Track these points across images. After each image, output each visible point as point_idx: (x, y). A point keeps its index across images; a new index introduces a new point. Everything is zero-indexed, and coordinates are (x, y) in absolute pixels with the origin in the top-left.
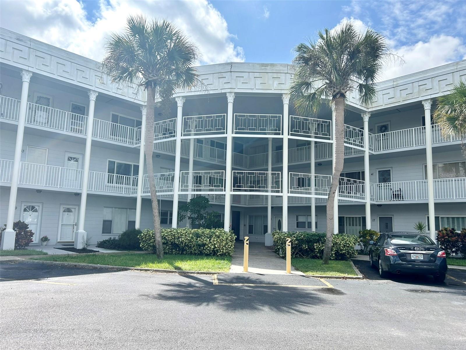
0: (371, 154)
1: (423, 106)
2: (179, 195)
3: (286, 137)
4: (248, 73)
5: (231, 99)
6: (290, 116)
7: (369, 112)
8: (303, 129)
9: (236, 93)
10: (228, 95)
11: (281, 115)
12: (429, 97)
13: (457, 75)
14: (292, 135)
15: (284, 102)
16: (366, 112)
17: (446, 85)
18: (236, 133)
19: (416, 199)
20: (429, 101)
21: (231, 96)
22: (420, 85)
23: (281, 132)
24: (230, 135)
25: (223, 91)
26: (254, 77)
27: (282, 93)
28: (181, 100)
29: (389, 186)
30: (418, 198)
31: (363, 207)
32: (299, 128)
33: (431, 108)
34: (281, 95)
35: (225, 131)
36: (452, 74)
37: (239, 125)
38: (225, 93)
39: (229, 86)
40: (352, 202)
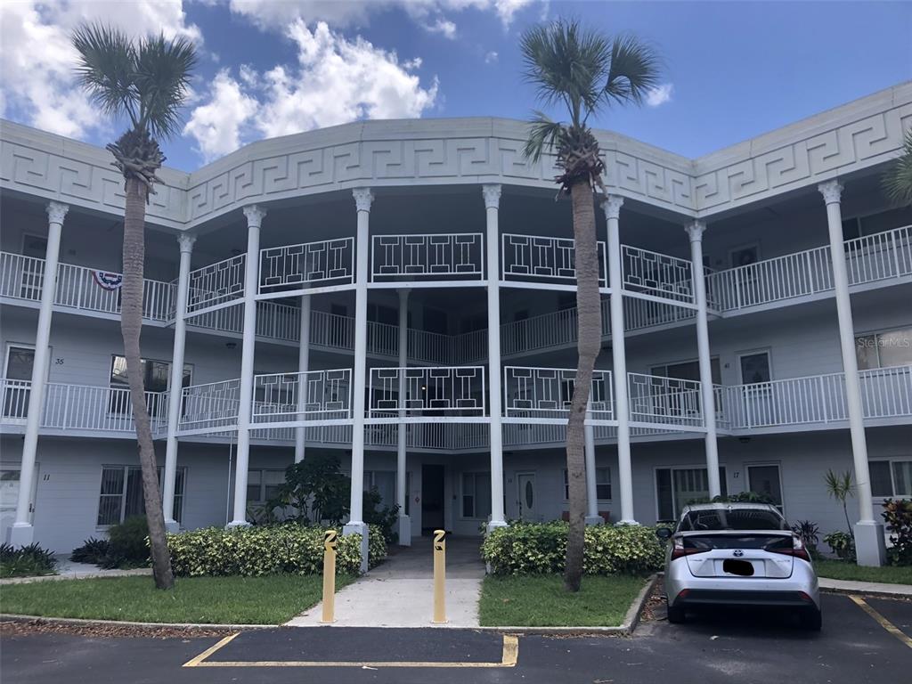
0: (712, 318)
1: (821, 196)
2: (251, 432)
3: (493, 284)
4: (399, 142)
5: (363, 204)
6: (503, 235)
7: (701, 220)
8: (536, 263)
9: (373, 189)
10: (355, 194)
11: (482, 234)
12: (834, 174)
13: (894, 117)
14: (508, 278)
15: (488, 204)
16: (694, 219)
17: (871, 143)
18: (377, 279)
19: (826, 420)
20: (835, 183)
21: (364, 196)
22: (811, 147)
23: (482, 272)
24: (361, 286)
25: (345, 186)
26: (416, 151)
27: (480, 182)
28: (256, 212)
29: (765, 391)
30: (829, 417)
31: (698, 445)
32: (527, 262)
33: (841, 199)
34: (479, 187)
35: (352, 276)
36: (884, 116)
37: (382, 262)
38: (350, 191)
39: (356, 173)
40: (678, 433)
